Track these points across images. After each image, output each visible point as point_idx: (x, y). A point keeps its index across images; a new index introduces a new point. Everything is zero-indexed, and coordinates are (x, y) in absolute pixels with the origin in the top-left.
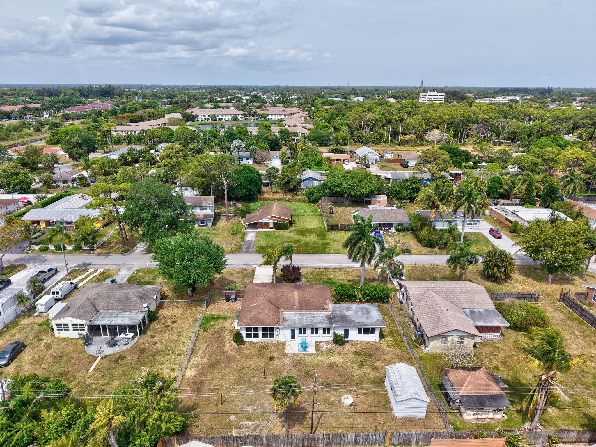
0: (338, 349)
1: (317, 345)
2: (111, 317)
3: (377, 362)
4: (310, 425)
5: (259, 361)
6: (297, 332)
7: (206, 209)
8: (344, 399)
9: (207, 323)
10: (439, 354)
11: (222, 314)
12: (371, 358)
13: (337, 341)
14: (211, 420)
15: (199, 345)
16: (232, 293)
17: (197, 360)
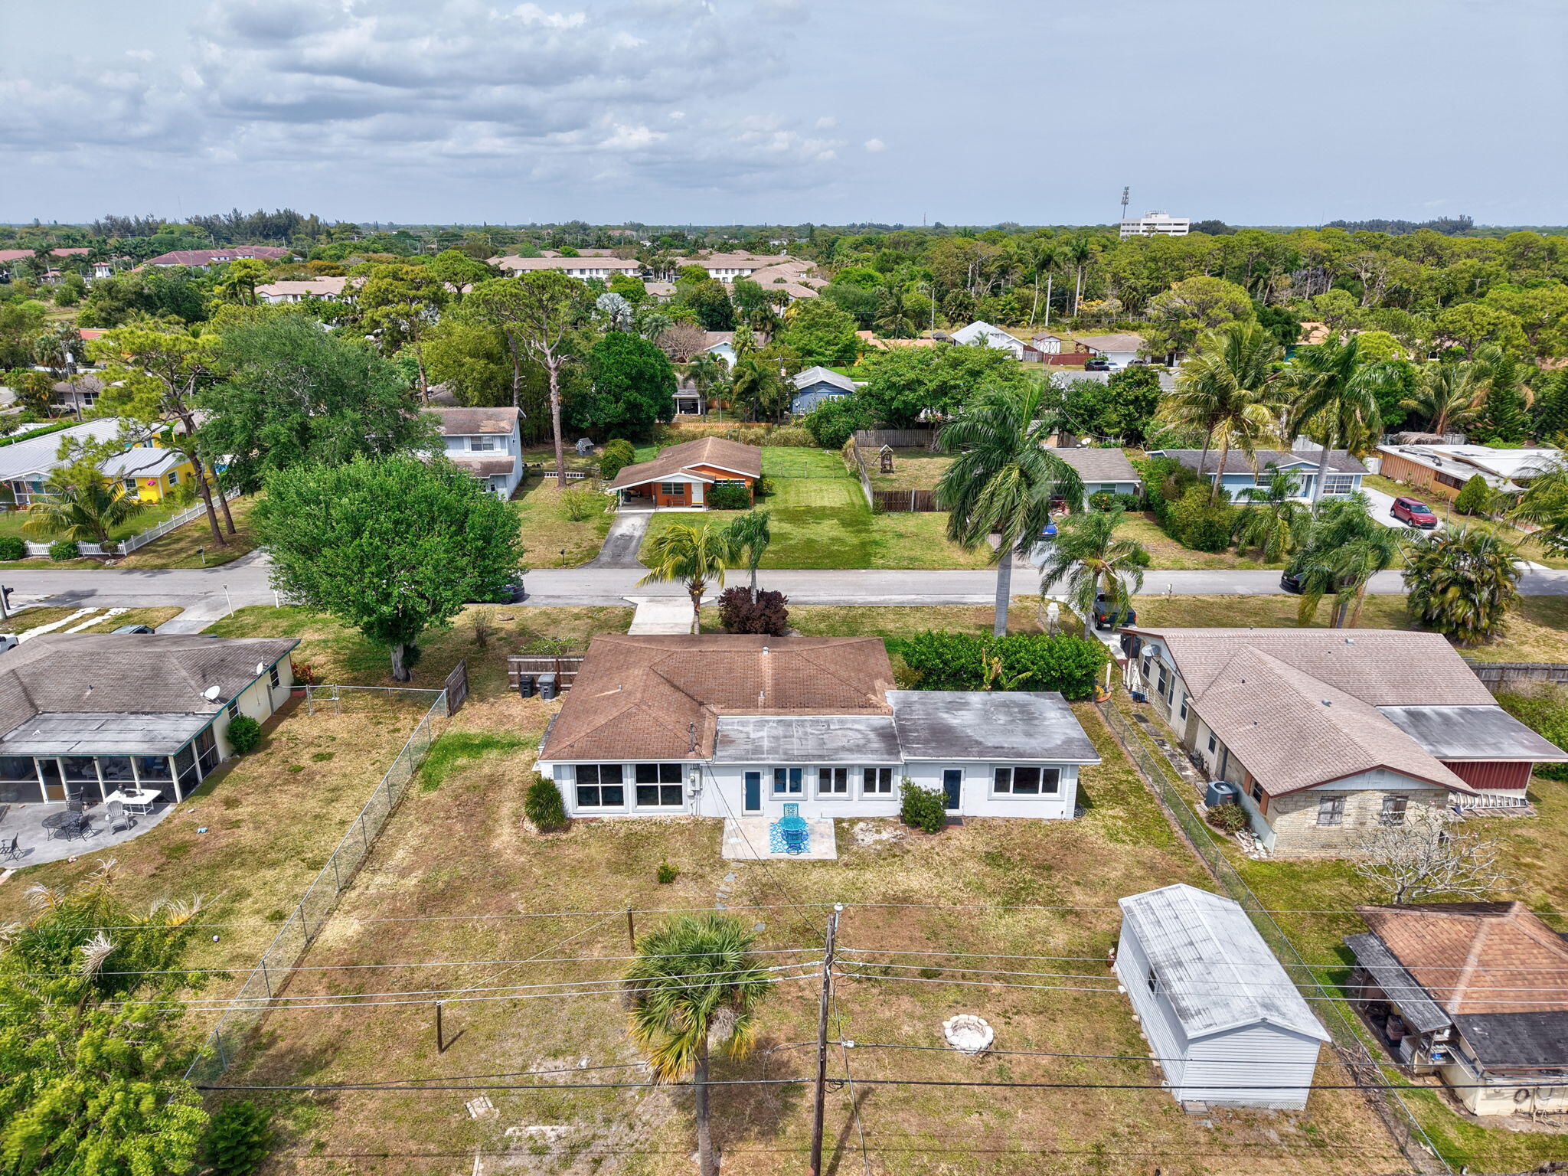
0: (921, 843)
1: (843, 830)
2: (78, 731)
3: (1076, 889)
4: (809, 1142)
5: (619, 887)
6: (766, 782)
7: (491, 447)
8: (955, 1028)
9: (439, 761)
10: (1307, 862)
11: (500, 733)
12: (1049, 878)
13: (918, 814)
14: (386, 1116)
15: (399, 831)
16: (544, 667)
17: (375, 882)
